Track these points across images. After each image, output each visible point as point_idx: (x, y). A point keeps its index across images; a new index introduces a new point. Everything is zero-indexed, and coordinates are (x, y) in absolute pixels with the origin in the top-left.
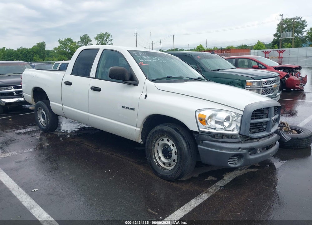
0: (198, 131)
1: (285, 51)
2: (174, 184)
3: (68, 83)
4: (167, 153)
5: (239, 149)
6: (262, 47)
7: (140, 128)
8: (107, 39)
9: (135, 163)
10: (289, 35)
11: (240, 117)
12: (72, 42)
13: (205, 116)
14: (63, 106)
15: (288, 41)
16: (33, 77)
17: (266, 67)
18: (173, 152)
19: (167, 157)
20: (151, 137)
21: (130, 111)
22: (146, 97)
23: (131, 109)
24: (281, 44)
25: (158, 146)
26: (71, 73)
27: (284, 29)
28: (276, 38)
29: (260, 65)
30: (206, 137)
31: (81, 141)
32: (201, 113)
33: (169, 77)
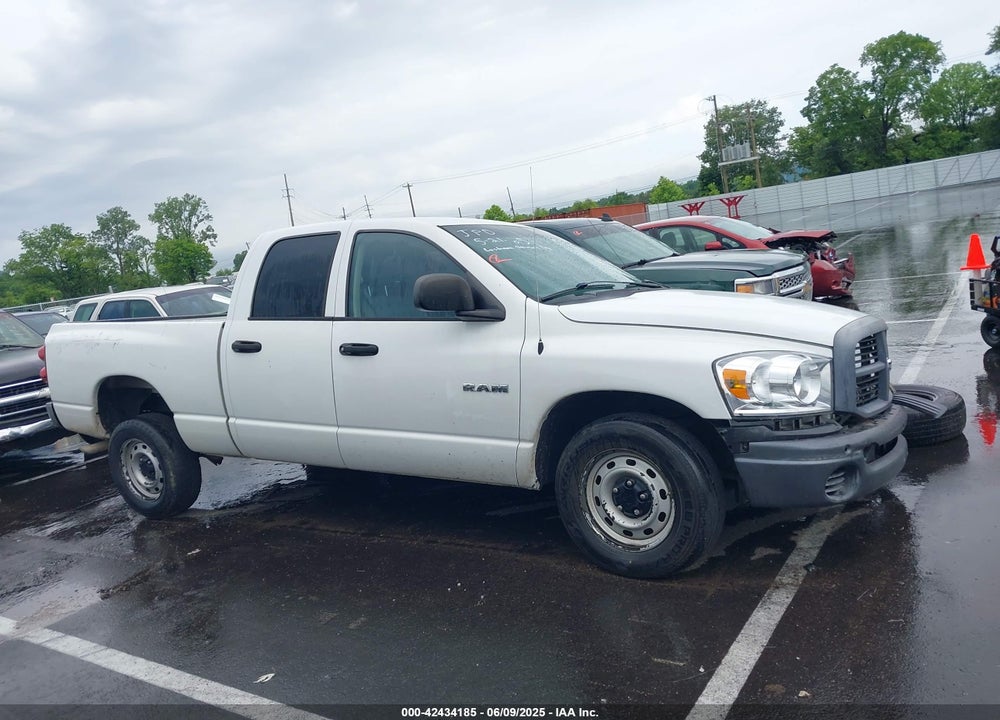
0: (729, 417)
1: (741, 198)
2: (676, 585)
3: (247, 347)
4: (631, 498)
5: (846, 450)
6: (675, 193)
7: (530, 441)
8: (190, 215)
9: (520, 551)
10: (740, 153)
11: (828, 365)
12: (70, 237)
13: (744, 373)
14: (231, 420)
15: (742, 169)
16: (98, 344)
17: (743, 245)
18: (656, 494)
19: (637, 512)
20: (572, 461)
21: (492, 395)
22: (541, 348)
23: (494, 389)
24: (726, 181)
25: (598, 483)
26: (248, 315)
27: (726, 137)
28: (707, 165)
29: (724, 240)
30: (756, 430)
31: (304, 523)
32: (729, 366)
33: (582, 287)
